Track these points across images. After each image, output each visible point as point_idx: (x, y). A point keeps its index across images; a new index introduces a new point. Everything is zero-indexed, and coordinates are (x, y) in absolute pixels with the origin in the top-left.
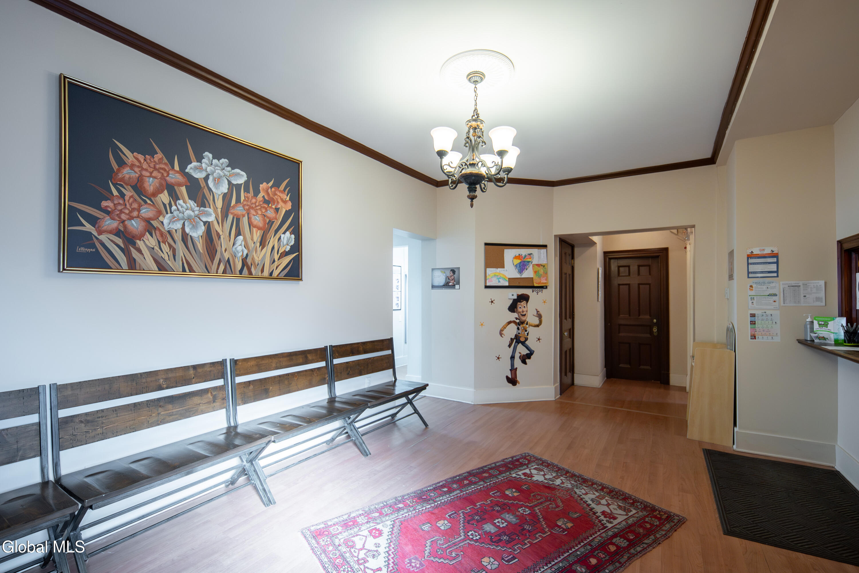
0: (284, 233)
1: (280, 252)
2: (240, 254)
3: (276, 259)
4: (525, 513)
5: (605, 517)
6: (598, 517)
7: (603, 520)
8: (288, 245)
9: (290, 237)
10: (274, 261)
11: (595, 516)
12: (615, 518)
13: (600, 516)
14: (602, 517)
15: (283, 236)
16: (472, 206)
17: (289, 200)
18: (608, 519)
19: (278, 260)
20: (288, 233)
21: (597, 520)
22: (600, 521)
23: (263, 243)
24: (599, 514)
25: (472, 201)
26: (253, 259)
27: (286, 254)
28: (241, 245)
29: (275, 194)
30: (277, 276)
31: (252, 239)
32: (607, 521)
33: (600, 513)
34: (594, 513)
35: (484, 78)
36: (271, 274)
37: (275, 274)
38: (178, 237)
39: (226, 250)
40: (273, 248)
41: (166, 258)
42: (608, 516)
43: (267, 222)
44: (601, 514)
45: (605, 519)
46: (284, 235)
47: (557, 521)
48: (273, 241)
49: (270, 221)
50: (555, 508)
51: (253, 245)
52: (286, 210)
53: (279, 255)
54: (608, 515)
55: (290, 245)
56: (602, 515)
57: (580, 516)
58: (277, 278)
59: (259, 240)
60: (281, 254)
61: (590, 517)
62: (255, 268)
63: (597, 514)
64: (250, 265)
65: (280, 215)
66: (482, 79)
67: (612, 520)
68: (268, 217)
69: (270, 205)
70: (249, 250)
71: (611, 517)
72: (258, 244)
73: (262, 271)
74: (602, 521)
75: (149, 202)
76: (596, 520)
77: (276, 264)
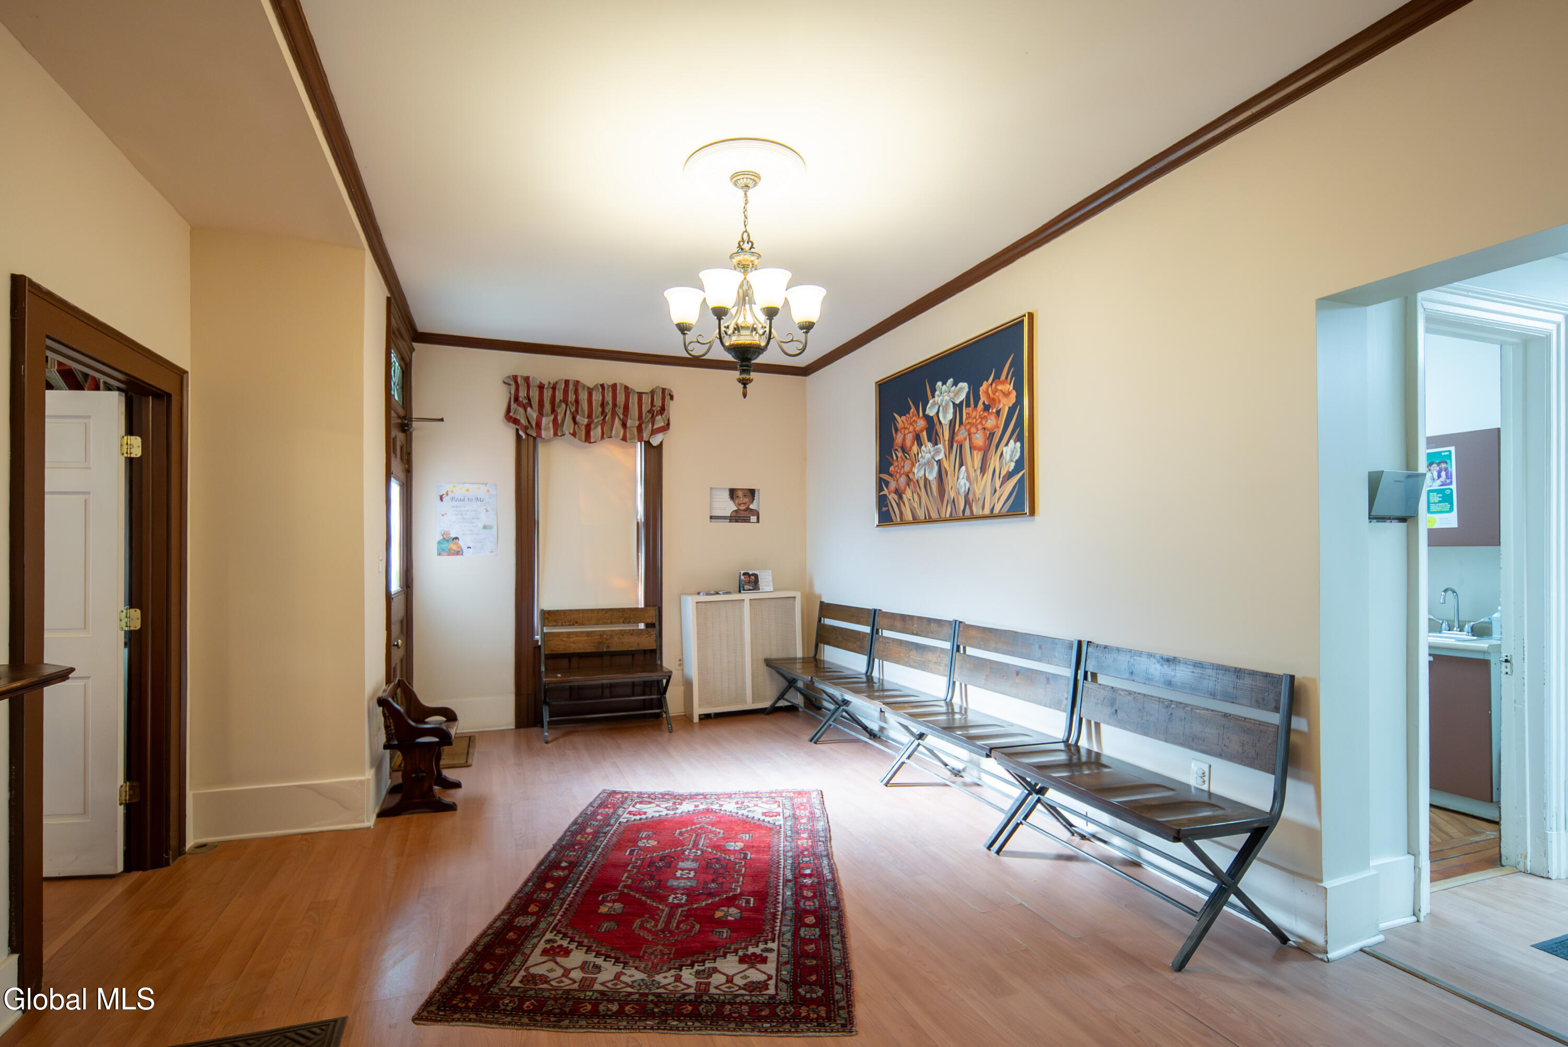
0: (1007, 445)
1: (1002, 476)
2: (963, 489)
3: (998, 488)
4: (673, 896)
5: (561, 946)
6: (572, 940)
7: (561, 939)
8: (1012, 461)
9: (1015, 448)
10: (995, 491)
11: (577, 939)
12: (545, 952)
13: (569, 943)
14: (565, 943)
15: (1005, 449)
16: (745, 395)
17: (1013, 388)
18: (555, 945)
19: (1000, 487)
20: (1012, 441)
21: (569, 935)
22: (565, 935)
23: (983, 469)
24: (573, 946)
25: (745, 387)
26: (974, 494)
27: (1010, 475)
28: (963, 478)
29: (996, 390)
30: (999, 512)
31: (973, 467)
32: (556, 941)
33: (572, 949)
34: (580, 944)
35: (758, 180)
36: (992, 509)
37: (996, 511)
38: (922, 483)
39: (952, 488)
40: (994, 471)
41: (916, 507)
42: (557, 950)
43: (988, 435)
44: (570, 948)
45: (560, 943)
46: (1006, 447)
47: (624, 907)
48: (994, 462)
49: (990, 433)
50: (643, 922)
51: (974, 474)
52: (1009, 408)
53: (1001, 479)
54: (558, 952)
55: (1014, 460)
56: (568, 947)
57: (598, 928)
58: (999, 516)
59: (980, 466)
60: (1003, 477)
61: (584, 935)
62: (976, 504)
63: (576, 944)
64: (971, 502)
65: (1002, 418)
66: (756, 184)
67: (548, 946)
68: (988, 430)
69: (990, 411)
70: (970, 483)
71: (552, 952)
72: (979, 471)
73: (983, 508)
74: (563, 937)
75: (908, 457)
76: (572, 934)
77: (997, 494)
